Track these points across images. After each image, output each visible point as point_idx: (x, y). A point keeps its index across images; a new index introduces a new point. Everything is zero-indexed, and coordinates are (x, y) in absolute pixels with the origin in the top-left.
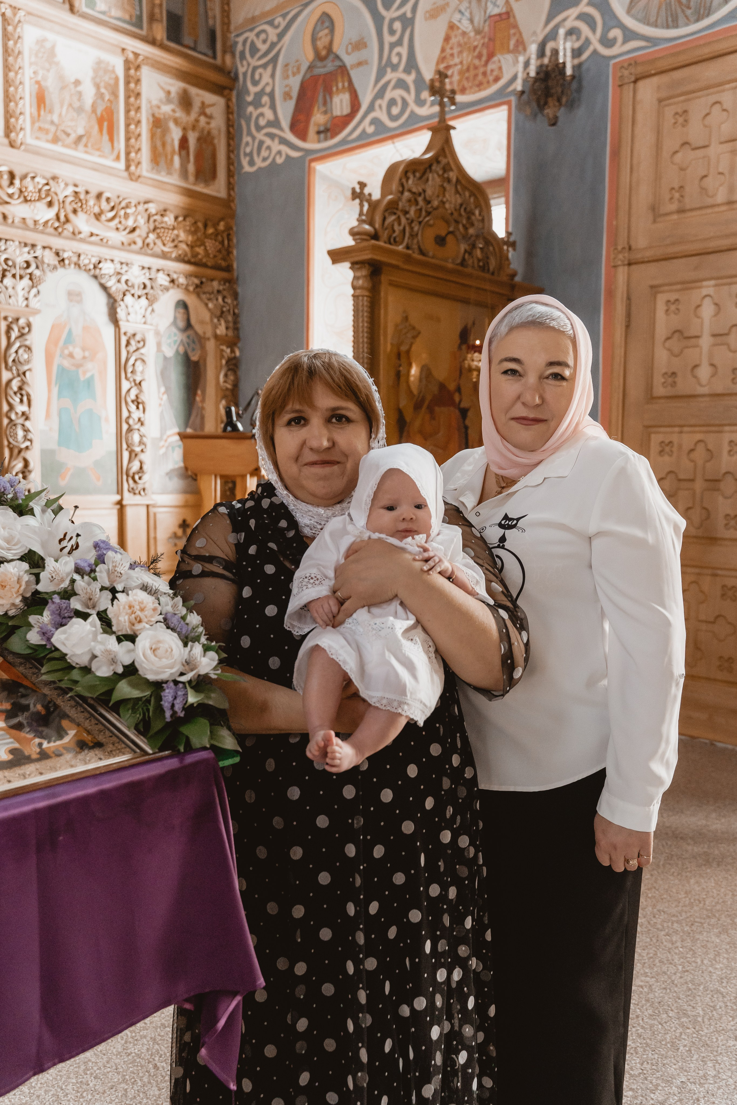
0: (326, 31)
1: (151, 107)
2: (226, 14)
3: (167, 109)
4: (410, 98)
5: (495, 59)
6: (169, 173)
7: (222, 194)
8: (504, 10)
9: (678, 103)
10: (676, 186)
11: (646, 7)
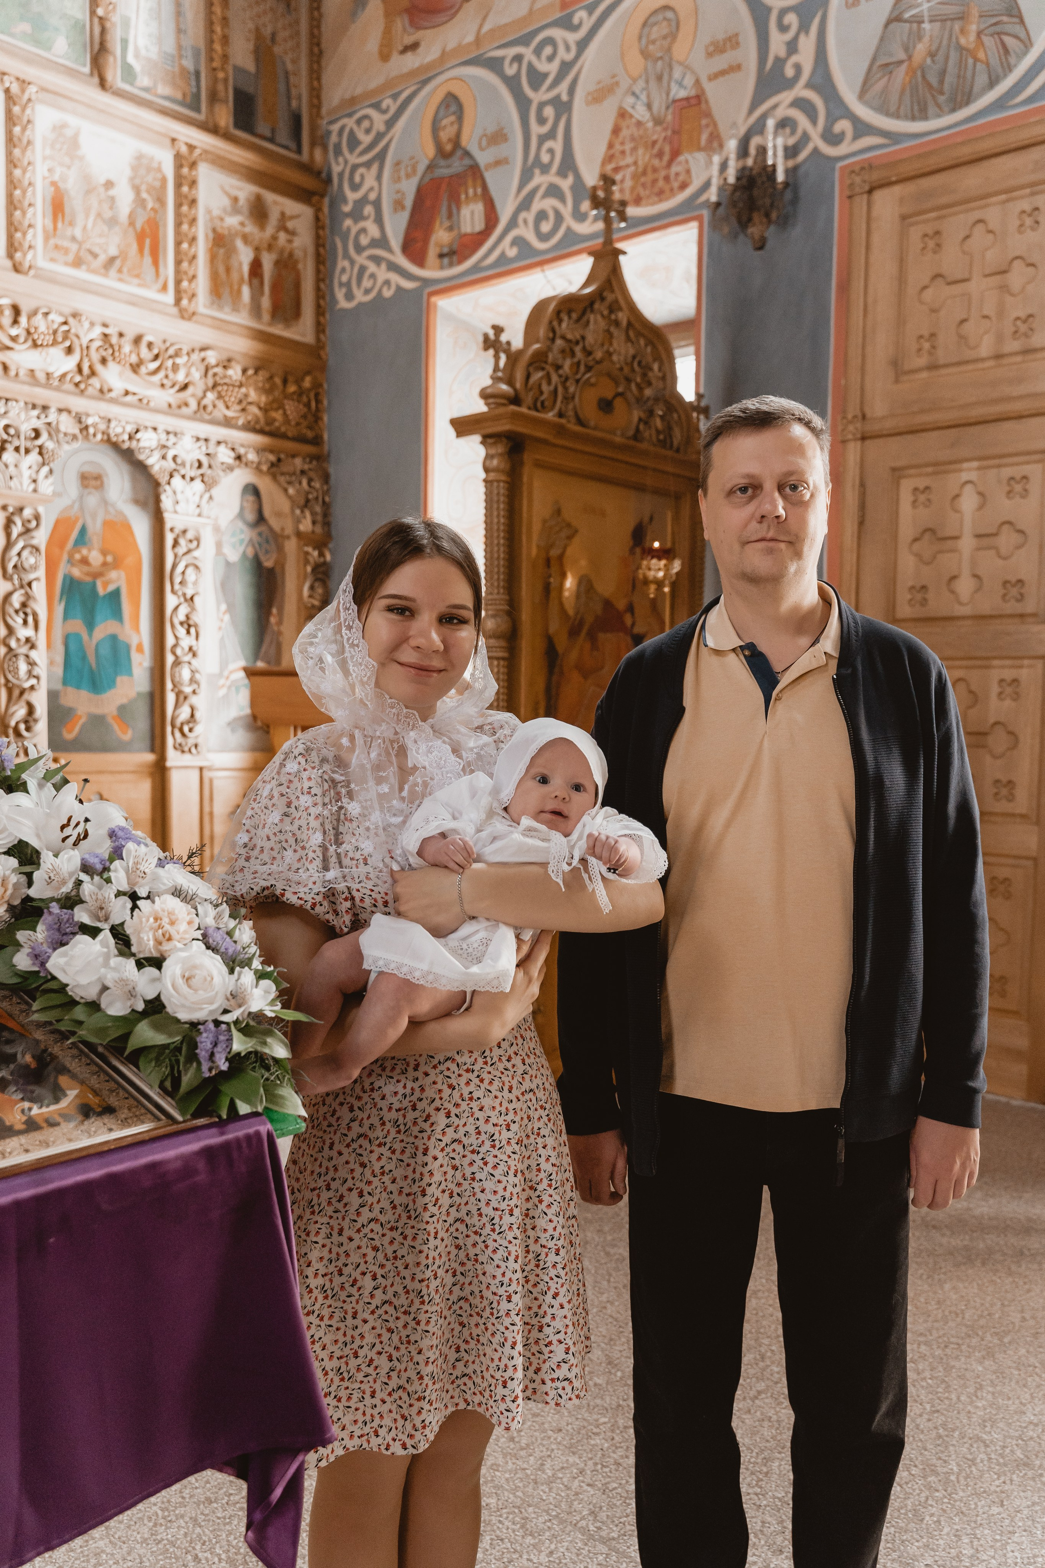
0: (452, 119)
1: (212, 219)
2: (316, 93)
3: (232, 221)
4: (566, 211)
5: (681, 158)
6: (236, 309)
7: (309, 338)
8: (693, 93)
9: (927, 221)
10: (926, 333)
11: (885, 91)
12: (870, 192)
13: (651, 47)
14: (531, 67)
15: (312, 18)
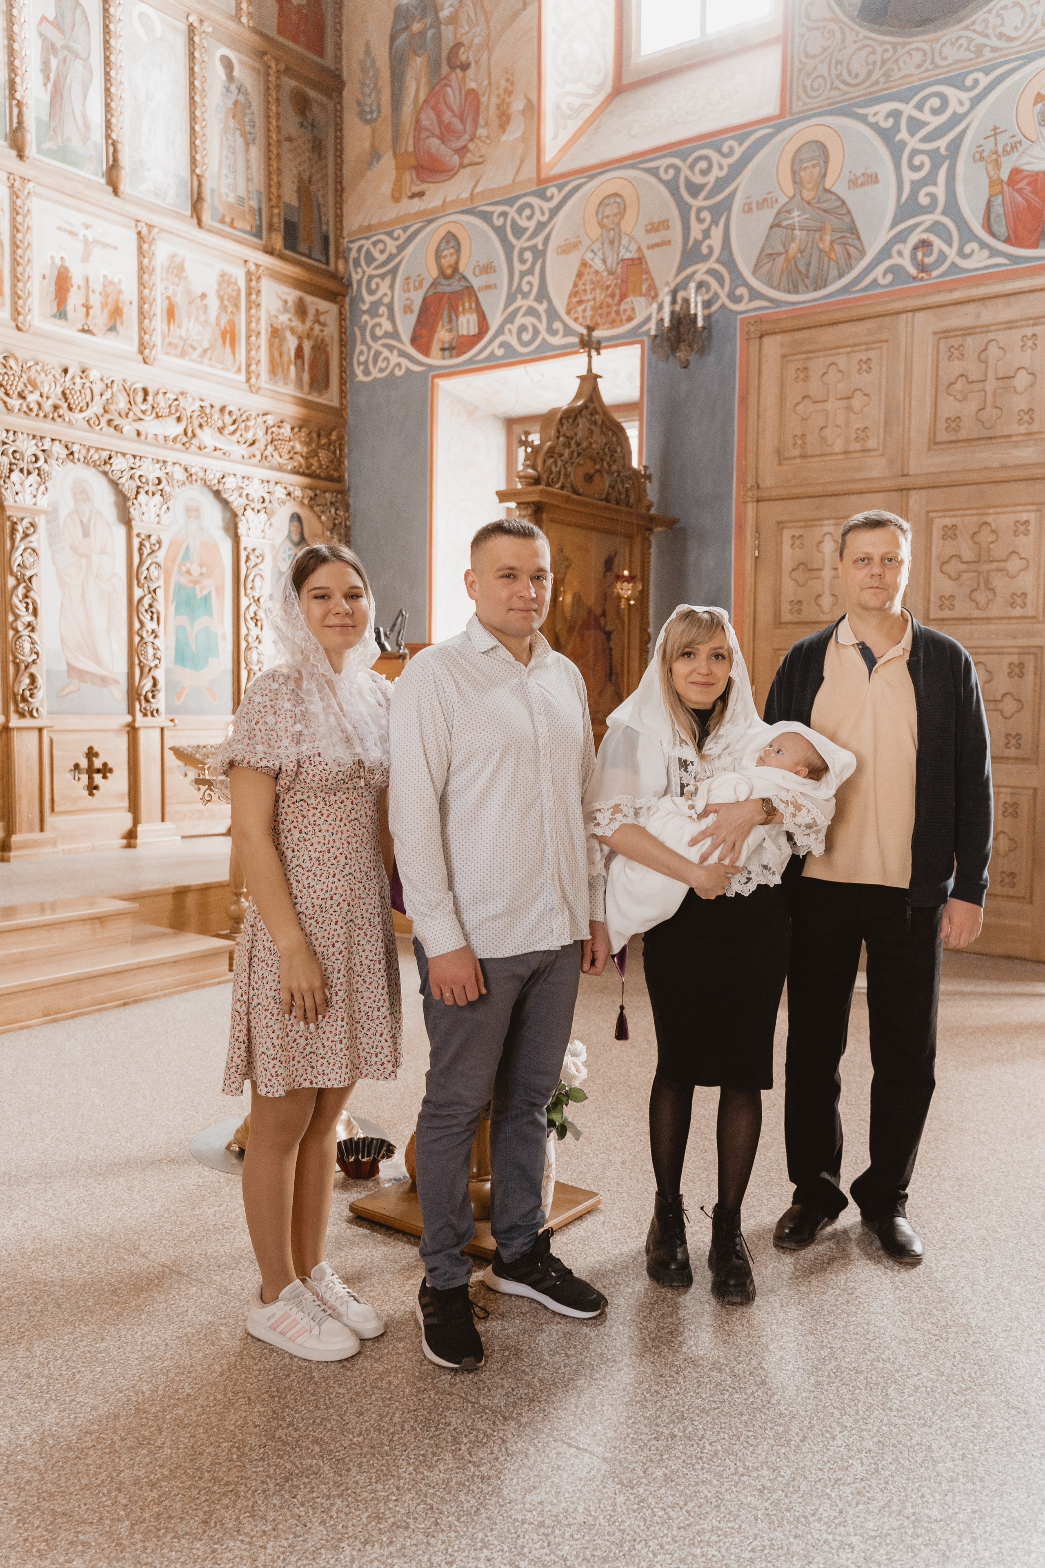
0: (452, 250)
1: (270, 317)
2: (339, 218)
3: (284, 318)
4: (542, 327)
5: (628, 300)
6: (285, 384)
7: (335, 403)
8: (636, 256)
9: (799, 360)
10: (799, 433)
11: (770, 272)
12: (761, 337)
13: (605, 220)
14: (514, 222)
15: (336, 164)
